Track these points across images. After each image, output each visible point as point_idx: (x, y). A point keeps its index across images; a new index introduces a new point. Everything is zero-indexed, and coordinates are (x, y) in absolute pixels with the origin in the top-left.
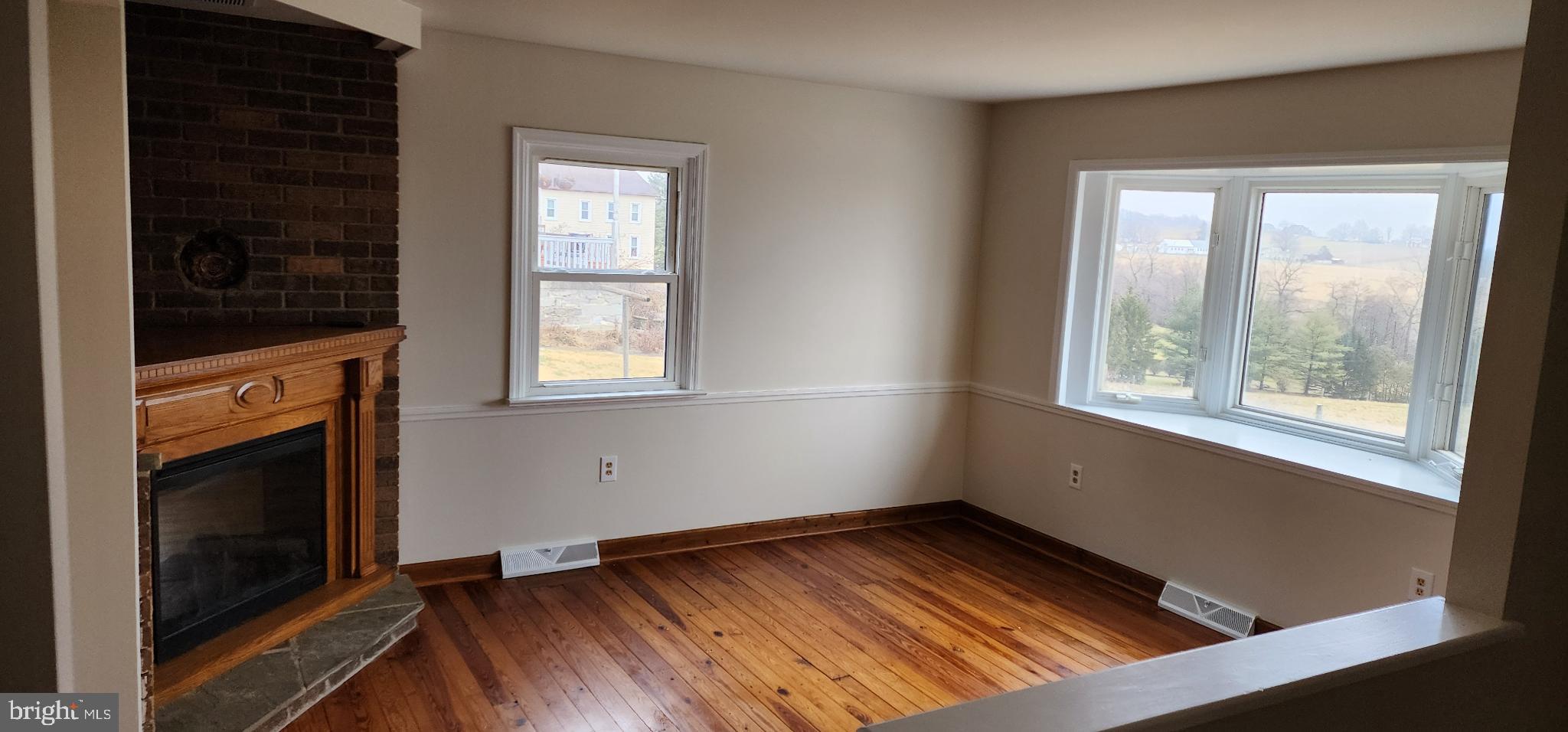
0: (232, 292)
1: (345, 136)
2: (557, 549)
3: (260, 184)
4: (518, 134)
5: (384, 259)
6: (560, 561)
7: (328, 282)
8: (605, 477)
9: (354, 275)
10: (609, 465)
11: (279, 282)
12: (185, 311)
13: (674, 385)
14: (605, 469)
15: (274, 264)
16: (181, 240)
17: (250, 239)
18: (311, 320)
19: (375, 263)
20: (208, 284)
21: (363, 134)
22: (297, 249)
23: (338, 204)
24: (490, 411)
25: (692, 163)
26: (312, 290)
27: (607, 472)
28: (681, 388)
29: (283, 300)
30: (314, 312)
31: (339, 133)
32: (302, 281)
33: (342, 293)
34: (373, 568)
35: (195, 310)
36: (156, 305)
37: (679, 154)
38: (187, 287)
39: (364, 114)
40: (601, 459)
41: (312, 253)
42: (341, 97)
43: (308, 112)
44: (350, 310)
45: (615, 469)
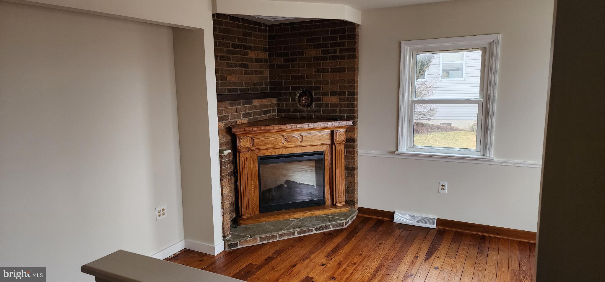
0: (309, 109)
1: (340, 54)
2: (418, 217)
3: (316, 74)
4: (403, 44)
5: (351, 97)
6: (418, 222)
7: (335, 105)
8: (441, 191)
9: (341, 102)
10: (443, 186)
11: (320, 105)
12: (298, 114)
13: (479, 153)
14: (441, 187)
15: (319, 100)
16: (298, 94)
17: (314, 91)
18: (329, 118)
19: (348, 98)
20: (304, 106)
21: (345, 53)
22: (326, 94)
23: (337, 78)
24: (390, 155)
25: (491, 44)
26: (329, 108)
27: (442, 189)
28: (483, 155)
29: (322, 111)
30: (330, 115)
31: (338, 54)
32: (327, 105)
33: (338, 109)
34: (343, 204)
35: (300, 114)
36: (292, 113)
37: (485, 40)
38: (298, 107)
39: (345, 46)
40: (439, 182)
41: (330, 96)
42: (338, 41)
43: (329, 48)
44: (340, 114)
45: (446, 188)
